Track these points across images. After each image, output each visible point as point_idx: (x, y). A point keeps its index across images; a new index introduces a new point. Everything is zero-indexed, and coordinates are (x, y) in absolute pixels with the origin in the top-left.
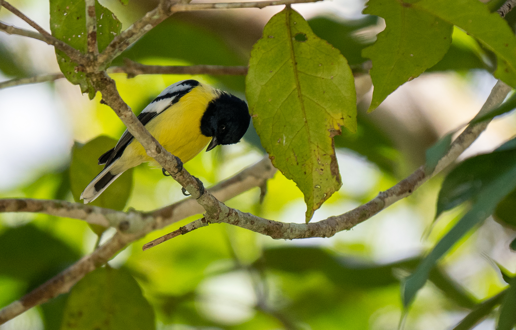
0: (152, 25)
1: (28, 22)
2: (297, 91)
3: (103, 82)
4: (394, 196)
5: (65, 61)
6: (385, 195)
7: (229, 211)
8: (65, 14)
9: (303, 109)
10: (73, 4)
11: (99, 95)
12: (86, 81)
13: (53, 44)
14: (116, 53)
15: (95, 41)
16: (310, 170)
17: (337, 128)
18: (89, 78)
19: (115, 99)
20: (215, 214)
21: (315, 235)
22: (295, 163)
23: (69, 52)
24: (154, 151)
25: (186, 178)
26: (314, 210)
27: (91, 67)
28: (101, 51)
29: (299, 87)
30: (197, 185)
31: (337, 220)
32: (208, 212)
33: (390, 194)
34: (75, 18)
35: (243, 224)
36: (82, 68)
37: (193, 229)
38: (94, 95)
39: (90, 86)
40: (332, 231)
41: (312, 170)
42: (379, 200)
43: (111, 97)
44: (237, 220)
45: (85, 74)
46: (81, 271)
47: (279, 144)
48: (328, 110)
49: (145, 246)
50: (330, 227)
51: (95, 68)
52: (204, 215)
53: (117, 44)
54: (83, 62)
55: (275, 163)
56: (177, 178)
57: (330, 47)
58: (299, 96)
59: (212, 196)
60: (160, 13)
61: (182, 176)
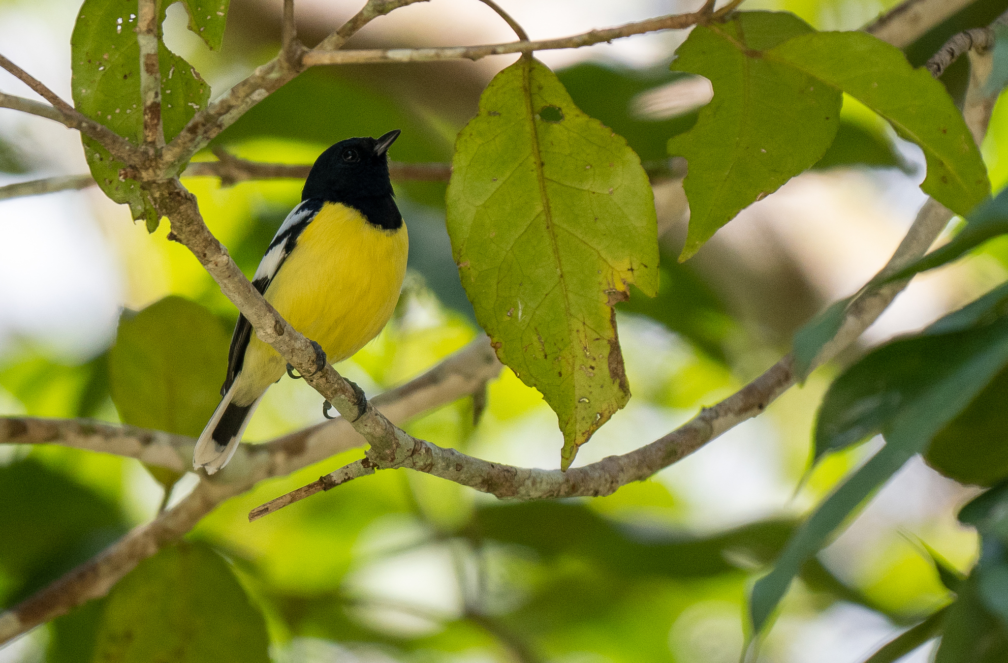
0: (267, 90)
1: (29, 85)
2: (543, 218)
3: (173, 199)
4: (731, 416)
5: (101, 159)
6: (714, 414)
7: (415, 446)
8: (102, 68)
9: (556, 251)
10: (117, 49)
11: (165, 224)
12: (141, 198)
13: (78, 127)
14: (199, 143)
15: (159, 120)
16: (570, 369)
17: (621, 287)
18: (147, 192)
19: (197, 232)
20: (388, 451)
21: (579, 492)
22: (540, 356)
23: (108, 141)
24: (270, 331)
25: (332, 382)
26: (578, 446)
27: (151, 171)
28: (170, 140)
29: (548, 210)
30: (354, 395)
31: (621, 462)
32: (374, 447)
33: (722, 413)
34: (120, 77)
35: (441, 471)
36: (133, 172)
37: (345, 481)
38: (157, 224)
39: (148, 207)
40: (612, 482)
41: (573, 368)
42: (701, 424)
43: (189, 229)
44: (429, 462)
45: (138, 184)
46: (131, 556)
47: (509, 318)
48: (604, 254)
49: (253, 512)
50: (607, 476)
51: (158, 172)
52: (366, 453)
53: (200, 126)
54: (136, 160)
55: (502, 355)
56: (314, 383)
57: (606, 132)
58: (548, 227)
59: (382, 416)
60: (281, 68)
61: (324, 380)
